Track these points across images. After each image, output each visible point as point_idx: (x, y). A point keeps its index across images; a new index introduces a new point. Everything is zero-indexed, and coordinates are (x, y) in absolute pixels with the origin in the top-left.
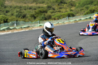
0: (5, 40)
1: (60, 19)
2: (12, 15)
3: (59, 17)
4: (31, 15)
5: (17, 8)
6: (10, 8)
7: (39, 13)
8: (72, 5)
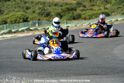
0: (24, 43)
1: (92, 18)
2: (34, 12)
3: (91, 16)
4: (57, 13)
5: (40, 4)
6: (31, 4)
7: (66, 11)
8: (106, 2)
